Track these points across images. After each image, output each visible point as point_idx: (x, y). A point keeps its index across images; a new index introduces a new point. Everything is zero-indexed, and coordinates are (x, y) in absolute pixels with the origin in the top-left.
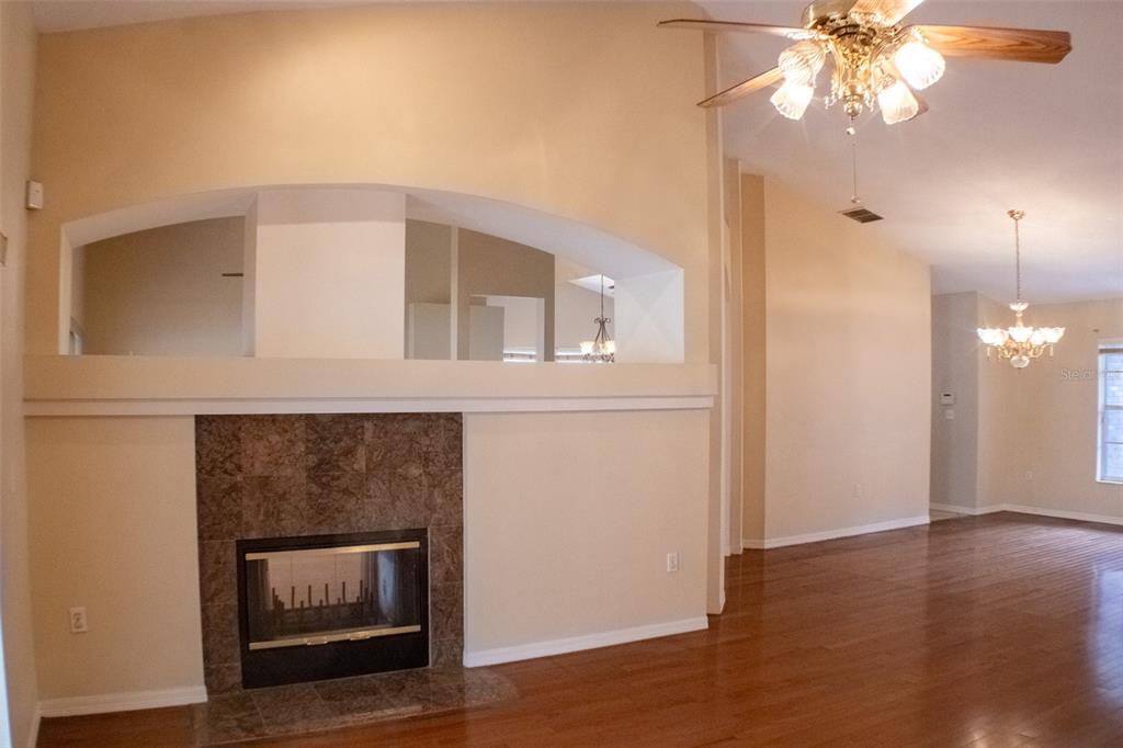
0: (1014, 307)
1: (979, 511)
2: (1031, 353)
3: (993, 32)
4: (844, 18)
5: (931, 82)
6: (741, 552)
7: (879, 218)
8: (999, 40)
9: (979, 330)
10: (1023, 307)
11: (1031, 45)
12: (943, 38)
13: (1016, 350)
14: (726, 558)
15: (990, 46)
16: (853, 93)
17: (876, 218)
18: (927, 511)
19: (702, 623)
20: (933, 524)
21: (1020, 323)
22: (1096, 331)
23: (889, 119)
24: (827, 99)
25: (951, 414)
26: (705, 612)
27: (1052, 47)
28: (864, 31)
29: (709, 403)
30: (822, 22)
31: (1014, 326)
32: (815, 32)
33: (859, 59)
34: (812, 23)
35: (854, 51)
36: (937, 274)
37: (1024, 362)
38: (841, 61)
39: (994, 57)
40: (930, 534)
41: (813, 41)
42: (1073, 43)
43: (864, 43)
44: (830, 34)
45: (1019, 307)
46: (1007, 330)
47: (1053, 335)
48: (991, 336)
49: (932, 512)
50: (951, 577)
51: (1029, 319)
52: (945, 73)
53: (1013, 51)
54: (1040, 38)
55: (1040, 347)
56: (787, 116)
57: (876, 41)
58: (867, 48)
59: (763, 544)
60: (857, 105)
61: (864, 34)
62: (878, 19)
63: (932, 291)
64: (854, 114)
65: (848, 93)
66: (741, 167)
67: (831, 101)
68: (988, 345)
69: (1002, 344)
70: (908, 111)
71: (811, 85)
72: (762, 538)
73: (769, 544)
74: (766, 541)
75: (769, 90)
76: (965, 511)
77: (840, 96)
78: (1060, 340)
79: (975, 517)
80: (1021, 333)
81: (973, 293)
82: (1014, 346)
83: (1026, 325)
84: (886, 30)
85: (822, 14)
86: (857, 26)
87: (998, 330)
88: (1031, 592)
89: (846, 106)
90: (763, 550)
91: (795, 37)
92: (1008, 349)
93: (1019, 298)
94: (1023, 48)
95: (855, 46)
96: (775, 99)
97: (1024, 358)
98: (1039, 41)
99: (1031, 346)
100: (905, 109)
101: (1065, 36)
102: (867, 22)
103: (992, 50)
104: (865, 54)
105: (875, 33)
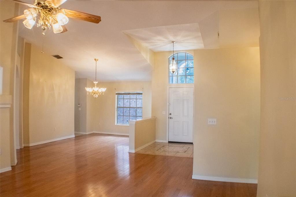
0: (94, 82)
1: (87, 133)
2: (98, 94)
3: (82, 13)
4: (44, 4)
5: (65, 24)
6: (23, 148)
7: (62, 58)
8: (83, 16)
9: (86, 88)
10: (97, 83)
11: (91, 18)
12: (70, 13)
13: (95, 93)
14: (17, 150)
15: (81, 17)
16: (45, 24)
17: (61, 58)
18: (74, 134)
19: (9, 169)
20: (75, 137)
21: (96, 86)
22: (115, 89)
23: (55, 32)
24: (38, 25)
25: (80, 109)
26: (10, 166)
27: (97, 20)
28: (50, 8)
29: (9, 106)
30: (39, 4)
31: (94, 87)
32: (36, 6)
33: (47, 15)
34: (36, 4)
35: (46, 13)
36: (77, 73)
37: (97, 96)
38: (42, 15)
39: (82, 20)
40: (75, 140)
41: (35, 9)
42: (101, 19)
43: (49, 11)
44: (41, 7)
45: (96, 83)
46: (93, 88)
47: (103, 90)
48: (89, 90)
49: (75, 134)
50: (78, 150)
51: (98, 85)
52: (69, 22)
53: (87, 19)
54: (93, 17)
55: (100, 92)
56: (27, 28)
57: (53, 11)
58: (50, 13)
59: (29, 145)
60: (45, 27)
61: (49, 9)
62: (53, 5)
63: (75, 77)
64: (45, 29)
65: (43, 24)
66: (25, 41)
67: (39, 25)
68: (88, 92)
69: (91, 92)
70: (60, 30)
71: (34, 20)
72: (29, 143)
73: (31, 145)
74: (30, 144)
75: (22, 20)
76: (84, 133)
77: (42, 24)
78: (105, 91)
79: (86, 135)
80: (96, 89)
81: (86, 79)
82: (94, 92)
83: (97, 87)
84: (55, 9)
85: (39, 2)
86: (47, 6)
87: (90, 88)
88: (98, 153)
89: (42, 27)
90: (29, 147)
91: (31, 6)
92: (93, 93)
93: (96, 80)
94: (89, 18)
95: (47, 11)
96: (24, 23)
97: (96, 95)
98: (94, 18)
99: (98, 93)
100: (59, 30)
101: (100, 17)
102: (50, 6)
103: (82, 18)
104: (49, 14)
105: (53, 9)
